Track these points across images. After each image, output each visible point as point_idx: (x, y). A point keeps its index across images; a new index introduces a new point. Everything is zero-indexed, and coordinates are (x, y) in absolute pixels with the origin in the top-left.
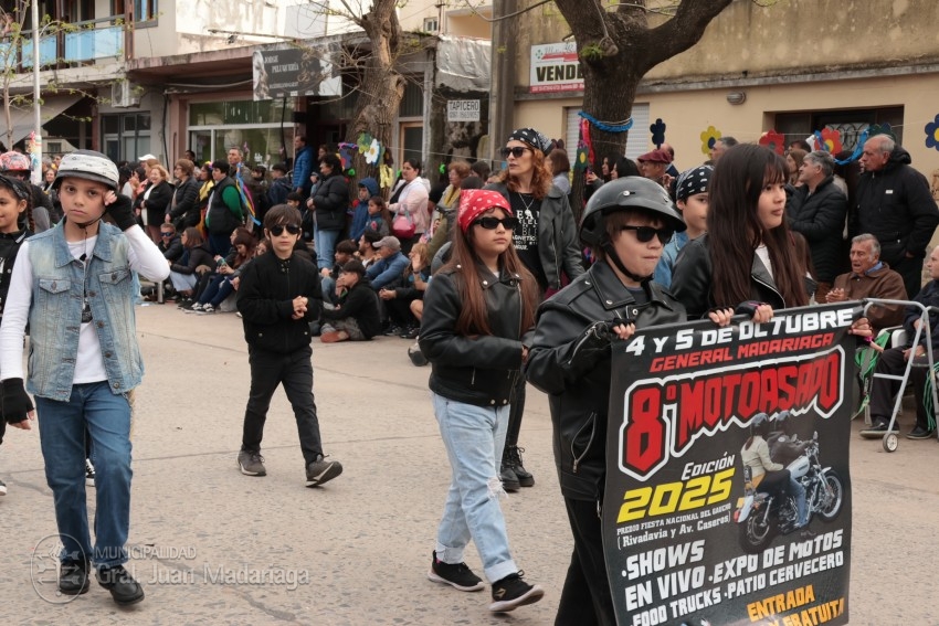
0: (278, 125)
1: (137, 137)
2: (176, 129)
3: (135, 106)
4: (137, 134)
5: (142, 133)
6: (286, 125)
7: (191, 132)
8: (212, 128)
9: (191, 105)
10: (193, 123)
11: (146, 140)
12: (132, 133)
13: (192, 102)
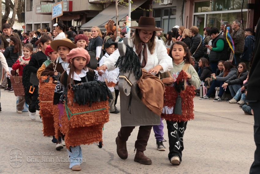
0: (240, 11)
1: (169, 18)
2: (188, 14)
3: (170, 4)
4: (169, 17)
5: (172, 17)
6: (244, 10)
7: (195, 16)
8: (205, 13)
9: (195, 3)
10: (196, 11)
11: (173, 20)
12: (167, 17)
13: (196, 1)
